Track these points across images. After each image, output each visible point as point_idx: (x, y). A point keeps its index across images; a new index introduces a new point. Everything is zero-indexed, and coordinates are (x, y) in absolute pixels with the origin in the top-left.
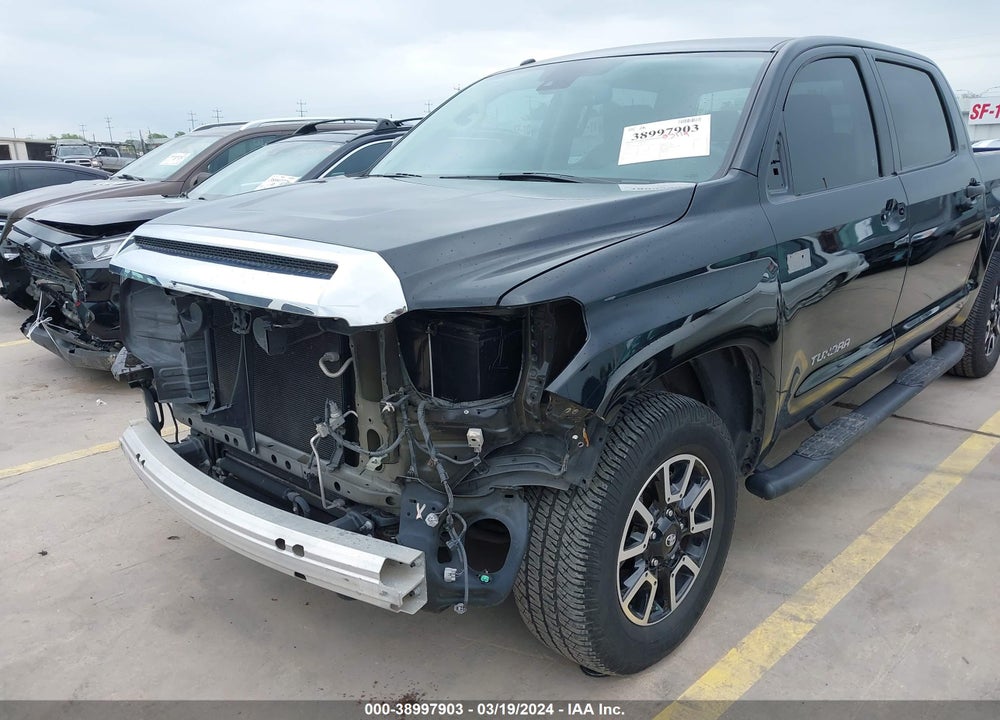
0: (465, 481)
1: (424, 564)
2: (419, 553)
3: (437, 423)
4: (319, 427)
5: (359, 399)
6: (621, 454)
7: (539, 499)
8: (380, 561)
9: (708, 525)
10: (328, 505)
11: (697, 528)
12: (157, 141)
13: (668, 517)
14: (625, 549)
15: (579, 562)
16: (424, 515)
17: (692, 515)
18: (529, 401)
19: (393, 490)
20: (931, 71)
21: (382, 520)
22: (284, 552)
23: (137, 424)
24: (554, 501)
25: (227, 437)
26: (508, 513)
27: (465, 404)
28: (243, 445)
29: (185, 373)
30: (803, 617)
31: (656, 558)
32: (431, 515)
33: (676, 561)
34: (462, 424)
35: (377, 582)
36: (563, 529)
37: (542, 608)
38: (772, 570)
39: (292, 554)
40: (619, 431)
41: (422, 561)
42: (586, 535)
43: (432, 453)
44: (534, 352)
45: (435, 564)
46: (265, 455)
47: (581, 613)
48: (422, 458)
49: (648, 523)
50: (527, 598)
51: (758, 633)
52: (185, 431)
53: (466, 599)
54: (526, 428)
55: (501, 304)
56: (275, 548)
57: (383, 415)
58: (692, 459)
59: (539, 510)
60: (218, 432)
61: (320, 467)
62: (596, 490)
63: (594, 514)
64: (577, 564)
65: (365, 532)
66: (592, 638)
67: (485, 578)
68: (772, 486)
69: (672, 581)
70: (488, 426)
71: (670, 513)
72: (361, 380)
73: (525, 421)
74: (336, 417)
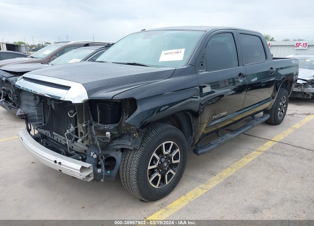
0: (105, 146)
1: (93, 168)
2: (91, 165)
3: (98, 130)
4: (67, 130)
5: (78, 123)
6: (149, 140)
7: (127, 152)
8: (80, 167)
9: (178, 161)
10: (70, 152)
11: (174, 162)
12: (47, 45)
13: (165, 158)
14: (150, 166)
15: (135, 168)
16: (93, 155)
17: (172, 158)
18: (123, 125)
19: (86, 148)
20: (260, 37)
21: (84, 157)
22: (56, 164)
23: (22, 129)
24: (131, 152)
25: (46, 133)
26: (116, 155)
27: (106, 125)
28: (50, 136)
29: (36, 115)
30: (205, 188)
31: (161, 169)
32: (95, 155)
33: (167, 171)
34: (105, 131)
35: (79, 172)
36: (132, 160)
37: (126, 181)
38: (200, 175)
39: (58, 165)
40: (149, 134)
41: (92, 167)
42: (138, 161)
43: (96, 138)
44: (125, 112)
45: (96, 168)
46: (55, 138)
47: (136, 183)
48: (93, 140)
49: (158, 159)
50: (123, 179)
51: (191, 192)
52: (36, 132)
53: (104, 178)
54: (123, 132)
55: (113, 99)
56: (54, 163)
57: (83, 127)
58: (172, 143)
59: (127, 155)
60: (44, 132)
61: (68, 142)
62: (141, 149)
63: (140, 156)
64: (135, 169)
65: (79, 160)
66: (139, 189)
67: (109, 172)
68: (199, 152)
69: (166, 176)
70: (112, 132)
71: (165, 157)
72: (79, 118)
73: (122, 130)
74: (72, 128)
